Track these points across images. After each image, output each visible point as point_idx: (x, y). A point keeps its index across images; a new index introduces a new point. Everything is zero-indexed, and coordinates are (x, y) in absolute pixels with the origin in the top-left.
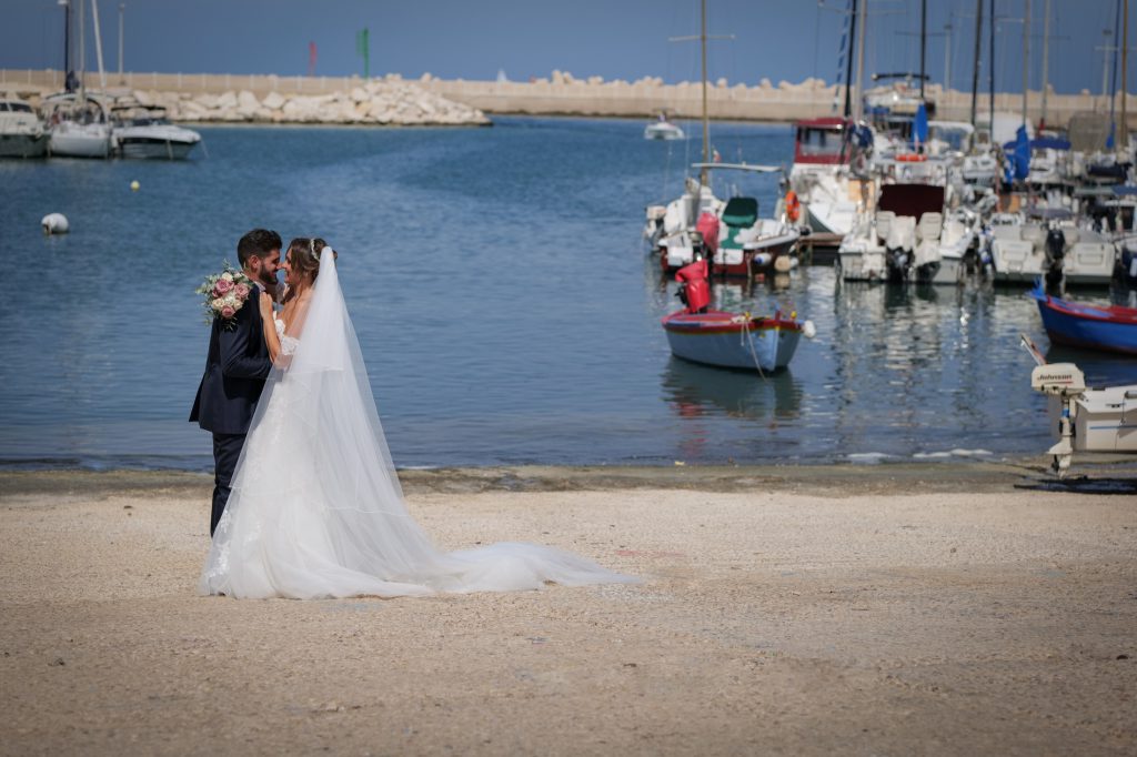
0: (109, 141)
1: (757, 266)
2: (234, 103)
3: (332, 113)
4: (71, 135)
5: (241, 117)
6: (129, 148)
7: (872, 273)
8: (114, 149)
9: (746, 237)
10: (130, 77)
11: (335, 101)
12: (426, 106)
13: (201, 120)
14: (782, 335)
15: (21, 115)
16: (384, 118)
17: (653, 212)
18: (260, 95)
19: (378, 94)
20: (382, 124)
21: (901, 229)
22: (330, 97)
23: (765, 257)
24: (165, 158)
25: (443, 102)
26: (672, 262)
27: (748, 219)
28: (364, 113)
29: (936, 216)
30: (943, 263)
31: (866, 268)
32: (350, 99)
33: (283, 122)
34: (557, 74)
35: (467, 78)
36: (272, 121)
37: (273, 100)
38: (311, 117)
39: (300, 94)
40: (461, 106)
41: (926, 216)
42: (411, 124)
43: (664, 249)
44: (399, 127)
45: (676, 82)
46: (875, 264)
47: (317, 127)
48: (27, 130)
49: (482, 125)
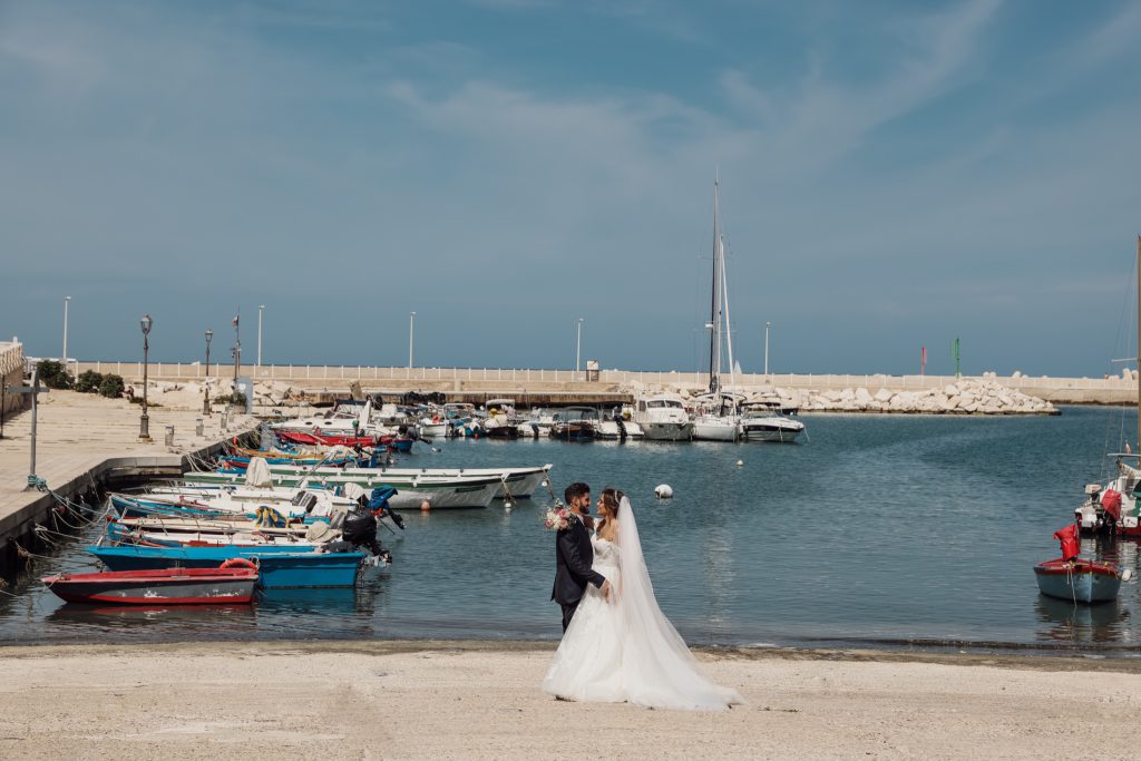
0: (737, 429)
2: (852, 397)
3: (930, 405)
4: (708, 425)
5: (857, 408)
6: (752, 434)
8: (741, 435)
10: (773, 377)
11: (932, 395)
12: (1005, 399)
13: (825, 410)
15: (674, 410)
16: (970, 409)
17: (1090, 488)
18: (872, 391)
19: (967, 389)
20: (969, 413)
22: (928, 392)
24: (777, 442)
25: (1019, 396)
26: (1085, 525)
28: (955, 404)
32: (944, 393)
33: (889, 412)
35: (1051, 375)
36: (881, 411)
37: (883, 395)
38: (912, 407)
39: (904, 390)
40: (1035, 398)
42: (992, 413)
43: (1079, 515)
44: (983, 416)
47: (917, 415)
48: (676, 421)
49: (1052, 414)
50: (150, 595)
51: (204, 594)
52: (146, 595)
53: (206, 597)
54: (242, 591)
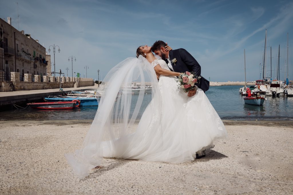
1: (255, 94)
7: (270, 95)
9: (253, 91)
12: (216, 84)
14: (261, 100)
17: (241, 89)
21: (274, 89)
23: (256, 93)
26: (243, 94)
27: (253, 89)
29: (279, 88)
30: (281, 93)
31: (269, 94)
34: (229, 81)
35: (220, 82)
40: (219, 84)
41: (277, 88)
42: (214, 86)
43: (242, 92)
45: (241, 82)
46: (271, 93)
50: (50, 107)
51: (62, 107)
52: (49, 107)
53: (62, 108)
54: (71, 106)
